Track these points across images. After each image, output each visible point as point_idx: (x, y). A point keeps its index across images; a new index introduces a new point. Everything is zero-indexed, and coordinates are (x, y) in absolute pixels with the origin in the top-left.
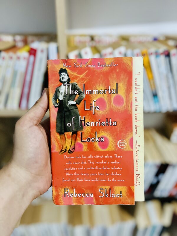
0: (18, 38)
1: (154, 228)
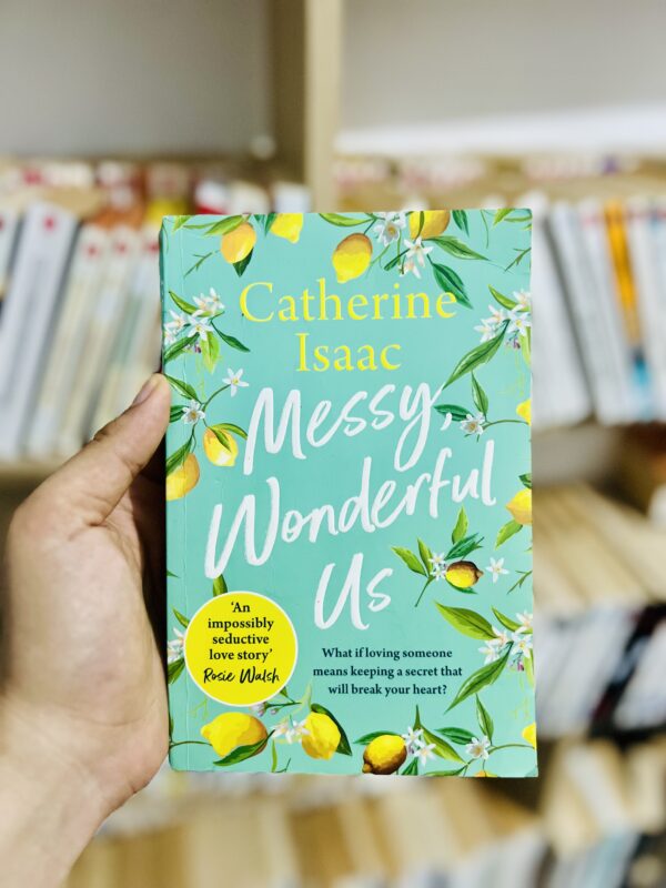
0: (113, 173)
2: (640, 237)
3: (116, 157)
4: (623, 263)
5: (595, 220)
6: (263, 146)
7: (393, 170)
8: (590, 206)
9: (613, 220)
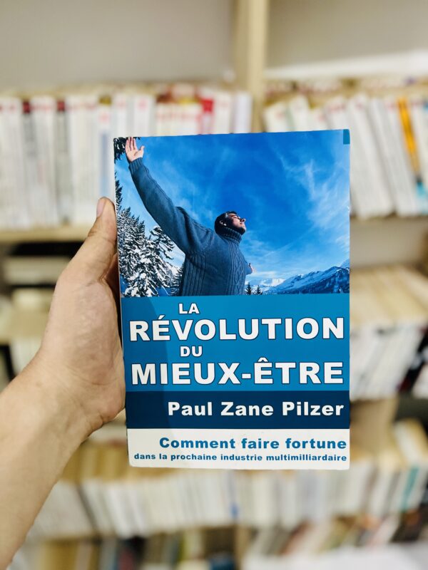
1: (414, 471)
2: (418, 115)
4: (408, 129)
5: (393, 106)
8: (390, 99)
9: (402, 106)
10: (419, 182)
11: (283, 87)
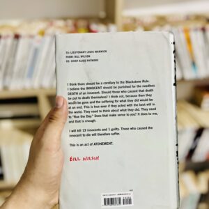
3: (70, 18)
4: (189, 41)
5: (182, 31)
6: (102, 14)
7: (134, 20)
10: (194, 64)
11: (129, 21)
